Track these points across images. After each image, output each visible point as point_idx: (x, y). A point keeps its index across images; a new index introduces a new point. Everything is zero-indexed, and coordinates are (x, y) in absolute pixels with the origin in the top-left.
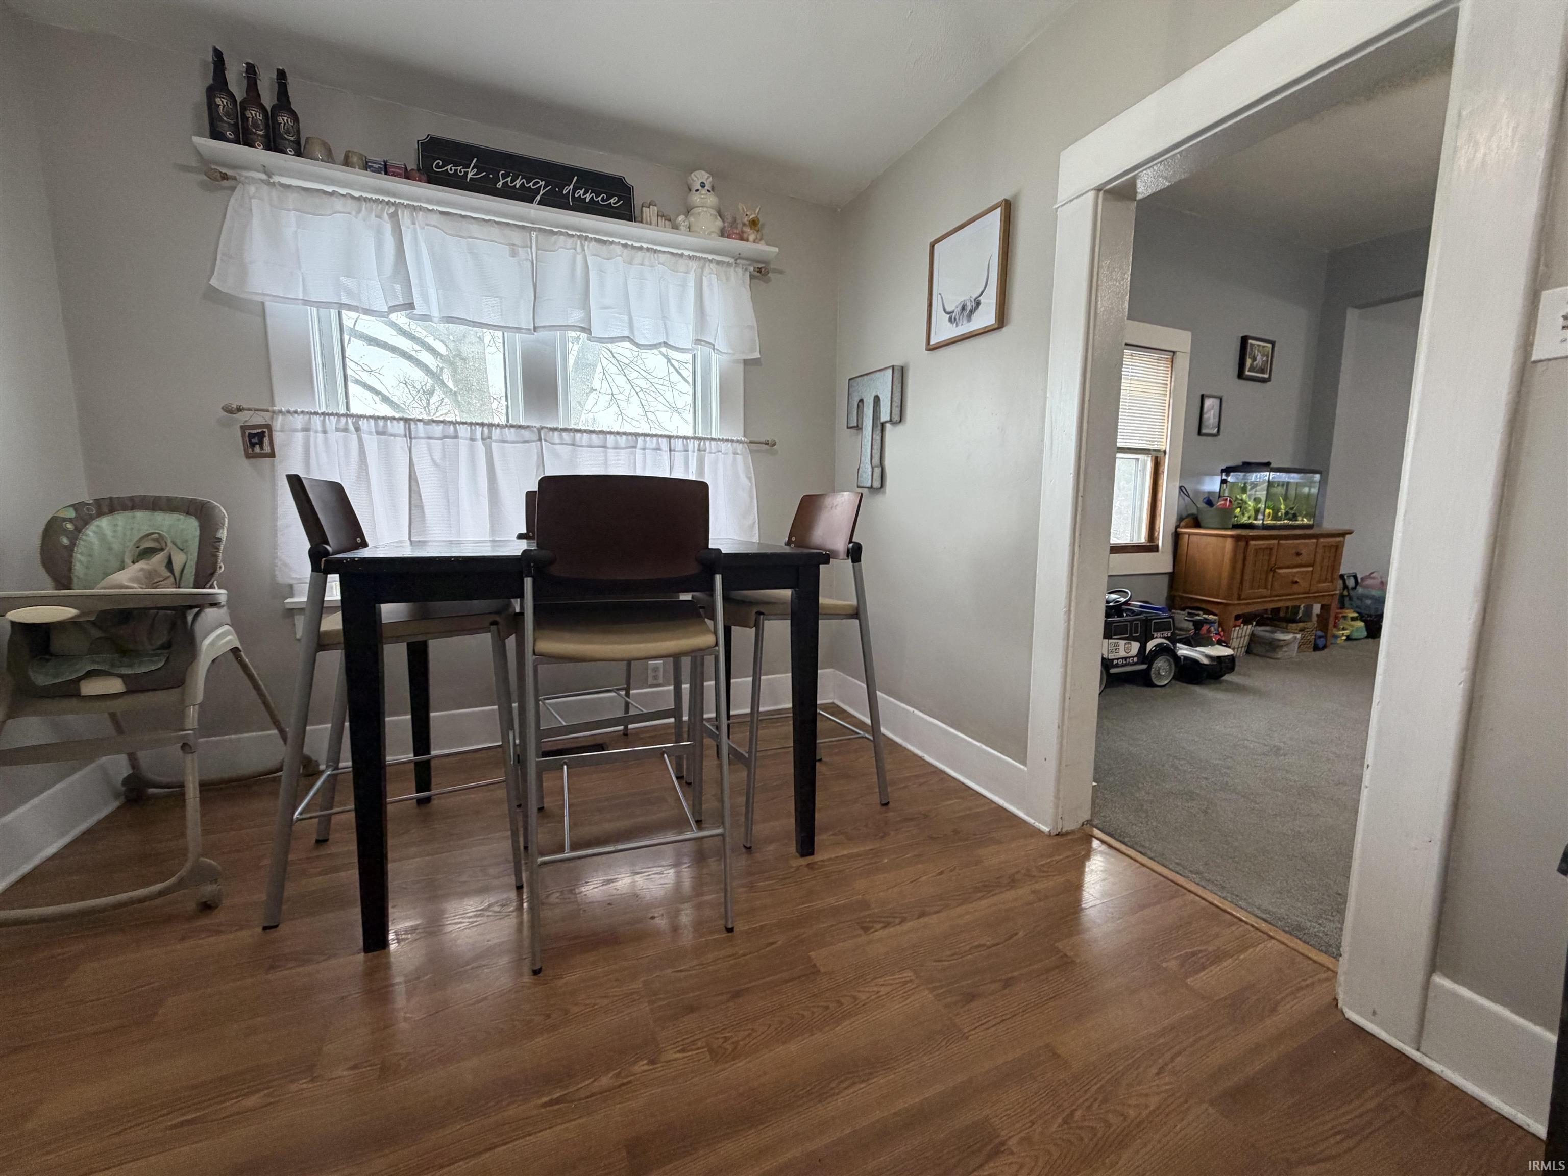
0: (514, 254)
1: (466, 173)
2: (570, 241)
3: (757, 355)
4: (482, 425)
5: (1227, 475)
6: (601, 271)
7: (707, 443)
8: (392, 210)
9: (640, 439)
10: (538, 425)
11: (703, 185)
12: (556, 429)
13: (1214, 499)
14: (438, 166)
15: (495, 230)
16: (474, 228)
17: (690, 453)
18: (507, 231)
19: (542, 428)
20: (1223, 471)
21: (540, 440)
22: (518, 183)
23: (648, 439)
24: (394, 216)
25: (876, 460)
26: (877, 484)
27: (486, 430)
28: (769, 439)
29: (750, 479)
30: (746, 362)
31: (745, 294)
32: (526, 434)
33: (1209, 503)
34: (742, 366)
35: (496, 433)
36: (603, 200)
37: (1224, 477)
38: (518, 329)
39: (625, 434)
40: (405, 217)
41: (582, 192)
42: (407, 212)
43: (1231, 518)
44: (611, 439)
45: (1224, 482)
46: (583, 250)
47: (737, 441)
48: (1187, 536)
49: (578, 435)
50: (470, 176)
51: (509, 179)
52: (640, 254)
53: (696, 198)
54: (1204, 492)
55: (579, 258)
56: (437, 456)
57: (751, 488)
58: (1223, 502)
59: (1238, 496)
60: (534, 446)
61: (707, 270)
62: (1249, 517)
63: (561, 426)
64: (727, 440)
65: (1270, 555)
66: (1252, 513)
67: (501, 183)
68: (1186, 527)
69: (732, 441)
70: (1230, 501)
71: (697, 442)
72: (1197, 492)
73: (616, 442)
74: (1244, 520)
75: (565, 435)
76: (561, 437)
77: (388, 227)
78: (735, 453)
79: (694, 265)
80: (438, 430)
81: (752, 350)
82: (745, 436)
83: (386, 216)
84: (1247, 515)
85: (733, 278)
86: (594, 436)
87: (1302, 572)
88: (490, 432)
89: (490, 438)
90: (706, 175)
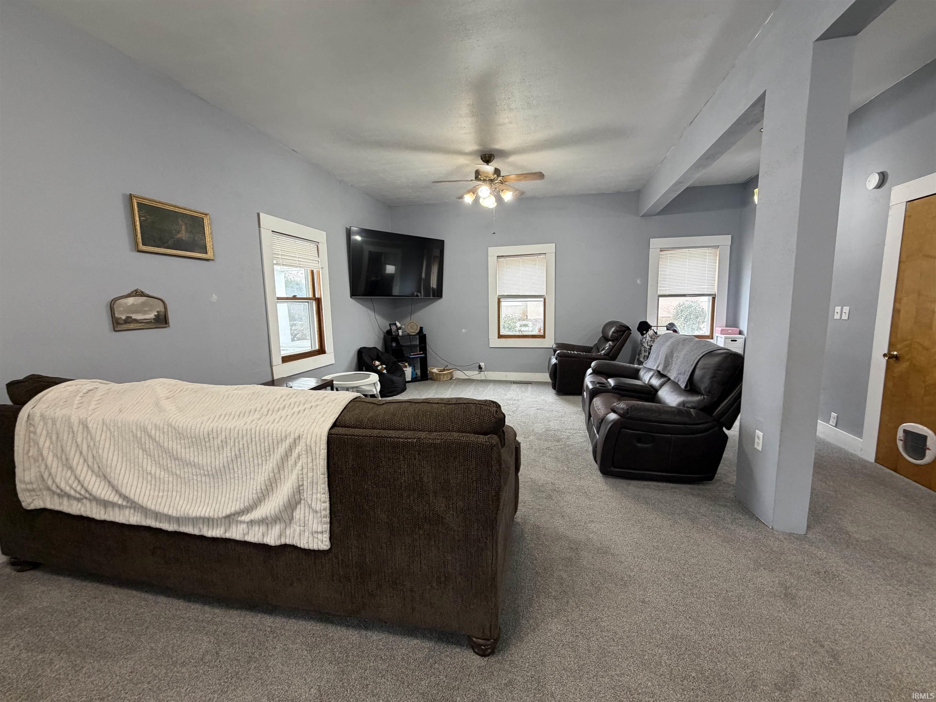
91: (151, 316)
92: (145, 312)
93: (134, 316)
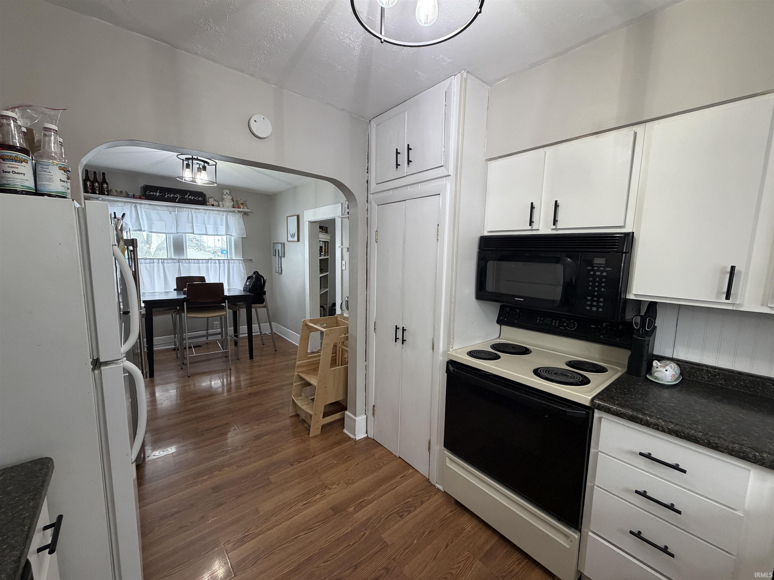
0: (170, 213)
1: (156, 194)
2: (187, 210)
3: (245, 236)
4: (162, 259)
6: (197, 216)
7: (231, 261)
8: (134, 205)
9: (210, 261)
10: (178, 258)
11: (227, 193)
12: (184, 259)
14: (148, 193)
15: (165, 208)
16: (158, 208)
17: (225, 264)
18: (168, 208)
19: (180, 259)
21: (179, 262)
22: (172, 196)
23: (212, 260)
24: (136, 207)
25: (280, 266)
26: (280, 272)
27: (163, 260)
28: (250, 258)
29: (244, 270)
30: (242, 238)
31: (241, 220)
32: (175, 261)
34: (241, 239)
35: (166, 261)
36: (197, 198)
38: (172, 233)
39: (205, 259)
40: (138, 206)
41: (191, 197)
42: (139, 205)
44: (201, 261)
46: (191, 212)
47: (240, 260)
49: (191, 260)
50: (157, 195)
51: (169, 195)
52: (208, 211)
53: (225, 197)
55: (190, 213)
56: (148, 268)
57: (245, 273)
60: (177, 264)
61: (229, 215)
63: (185, 258)
64: (237, 260)
67: (167, 196)
69: (238, 260)
71: (227, 261)
73: (202, 261)
75: (187, 261)
76: (185, 261)
77: (133, 209)
78: (239, 263)
79: (225, 213)
80: (148, 261)
81: (244, 235)
82: (243, 258)
83: (133, 206)
85: (237, 216)
86: (195, 260)
88: (164, 261)
89: (164, 263)
90: (228, 191)
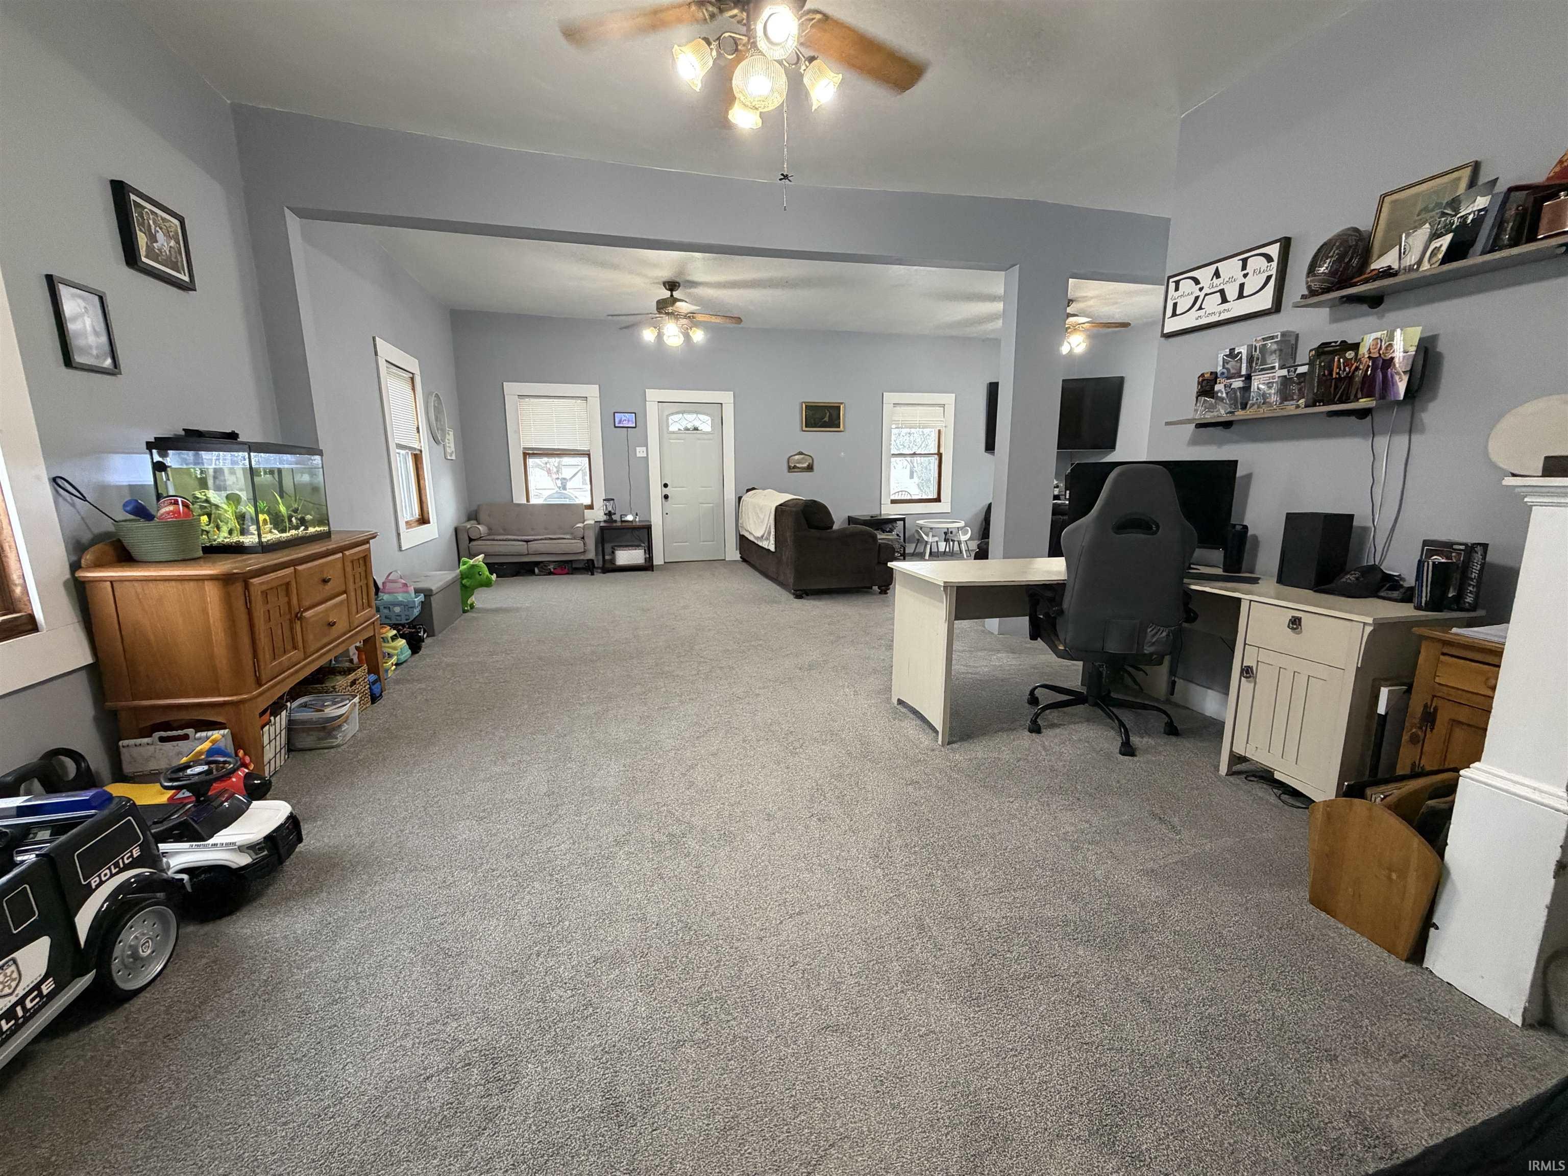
5: (163, 454)
13: (150, 502)
20: (150, 446)
33: (141, 512)
37: (157, 458)
43: (198, 538)
45: (159, 467)
48: (108, 584)
54: (119, 488)
58: (171, 508)
59: (199, 495)
62: (230, 532)
65: (288, 593)
66: (234, 523)
68: (99, 564)
70: (185, 505)
72: (103, 489)
74: (222, 537)
84: (225, 529)
87: (335, 606)
91: (805, 465)
92: (803, 463)
93: (798, 465)
